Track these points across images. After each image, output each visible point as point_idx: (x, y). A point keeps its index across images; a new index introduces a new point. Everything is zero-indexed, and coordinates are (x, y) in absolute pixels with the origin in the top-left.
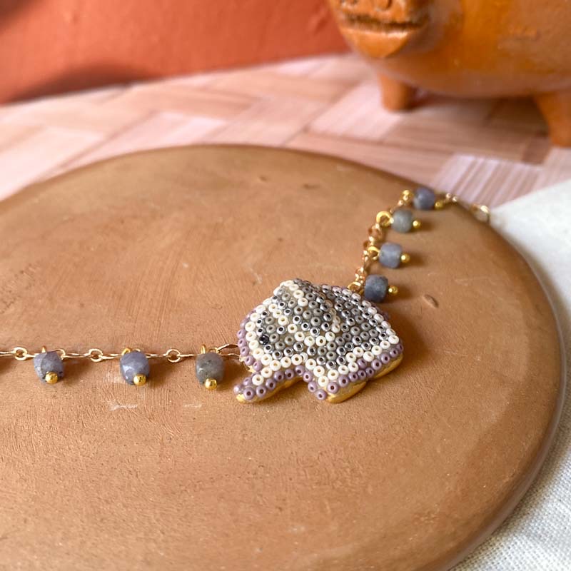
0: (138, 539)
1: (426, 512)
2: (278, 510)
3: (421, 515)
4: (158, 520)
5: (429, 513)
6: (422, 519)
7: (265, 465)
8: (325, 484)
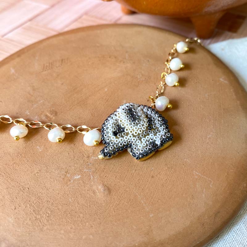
2: (14, 208)
7: (29, 189)
8: (35, 213)
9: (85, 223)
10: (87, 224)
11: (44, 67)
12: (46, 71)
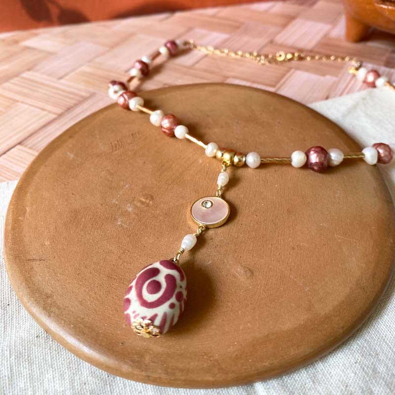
0: (85, 291)
1: (210, 355)
3: (206, 355)
4: (97, 287)
5: (211, 356)
6: (205, 357)
9: (238, 312)
10: (240, 312)
11: (112, 146)
12: (116, 150)
